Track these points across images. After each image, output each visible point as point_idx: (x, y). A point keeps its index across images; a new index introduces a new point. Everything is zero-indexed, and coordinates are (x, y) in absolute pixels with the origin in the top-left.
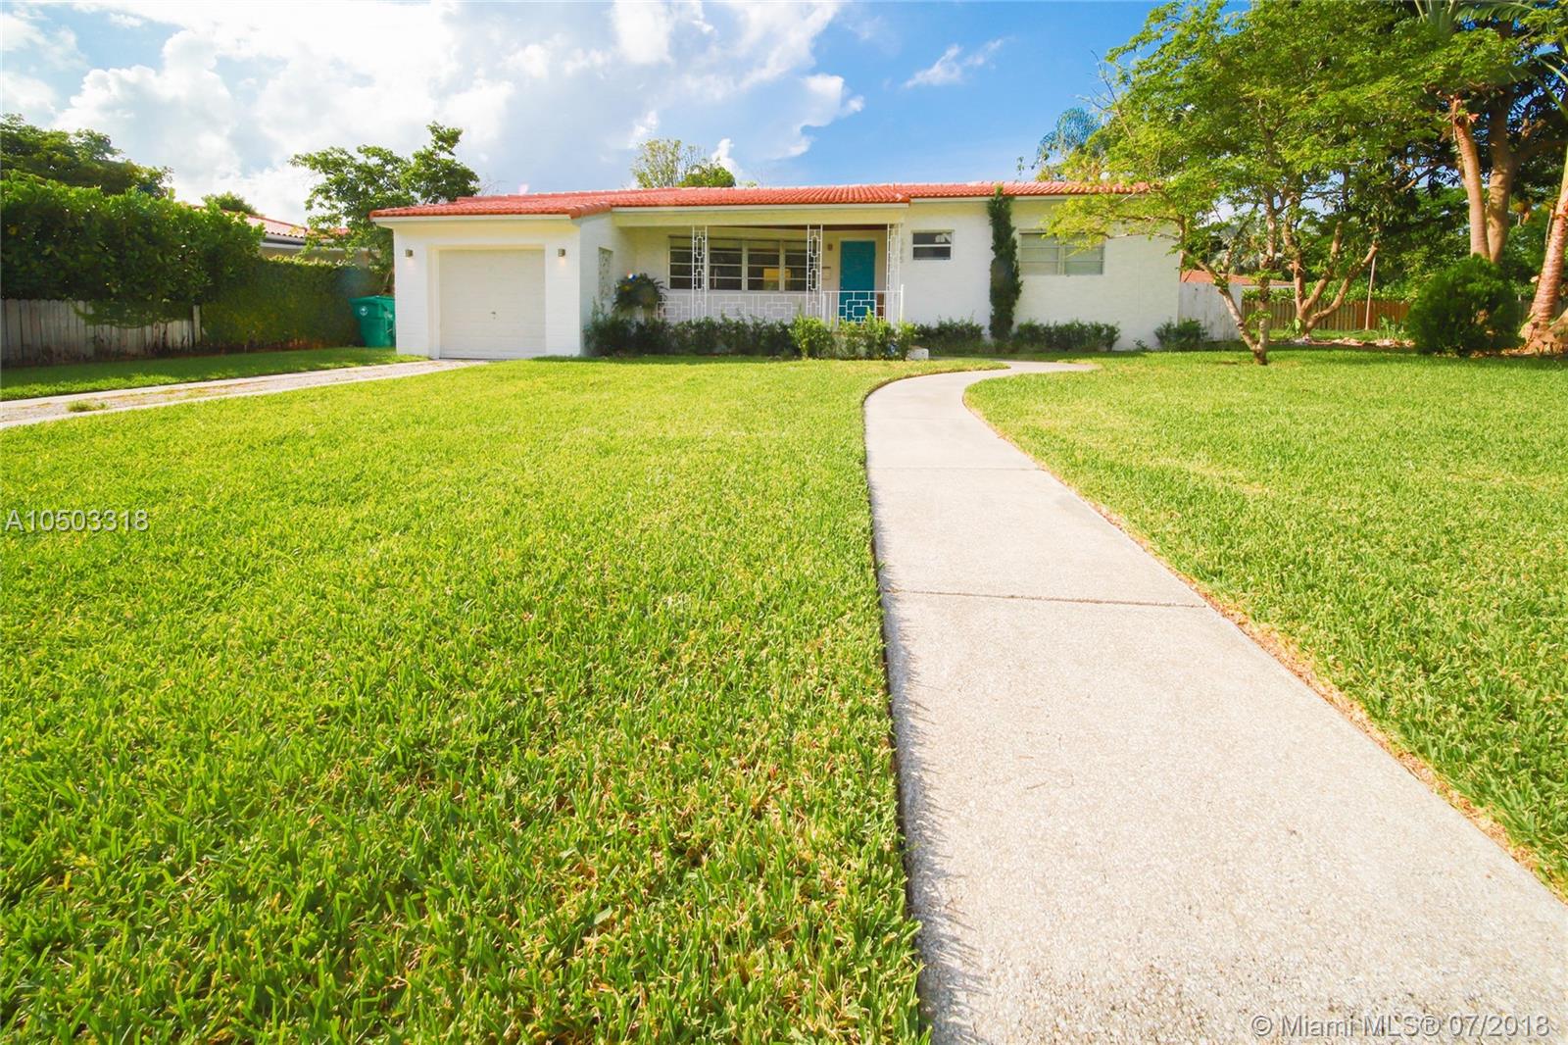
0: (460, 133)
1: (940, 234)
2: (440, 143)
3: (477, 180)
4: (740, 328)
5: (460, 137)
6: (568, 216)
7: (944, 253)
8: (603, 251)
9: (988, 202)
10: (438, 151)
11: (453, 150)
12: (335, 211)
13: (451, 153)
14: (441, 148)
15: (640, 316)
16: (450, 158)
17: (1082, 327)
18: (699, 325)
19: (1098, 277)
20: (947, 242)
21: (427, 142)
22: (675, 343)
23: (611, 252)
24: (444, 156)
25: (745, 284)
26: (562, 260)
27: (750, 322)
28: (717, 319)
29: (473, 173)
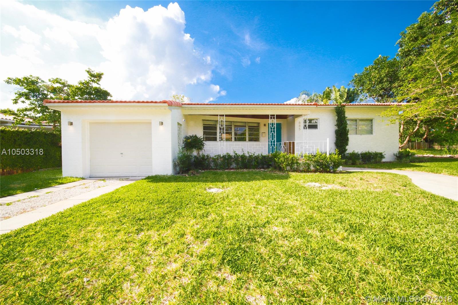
0: (102, 74)
1: (314, 120)
2: (93, 78)
3: (111, 96)
4: (243, 157)
5: (102, 76)
6: (166, 104)
7: (315, 127)
8: (179, 124)
9: (335, 108)
10: (91, 82)
11: (99, 83)
12: (34, 106)
13: (98, 84)
14: (93, 81)
15: (195, 153)
16: (97, 86)
17: (371, 153)
18: (224, 157)
19: (372, 135)
20: (316, 123)
21: (86, 78)
22: (212, 165)
23: (181, 125)
24: (95, 85)
25: (233, 139)
26: (161, 127)
27: (247, 155)
28: (232, 154)
29: (109, 93)
